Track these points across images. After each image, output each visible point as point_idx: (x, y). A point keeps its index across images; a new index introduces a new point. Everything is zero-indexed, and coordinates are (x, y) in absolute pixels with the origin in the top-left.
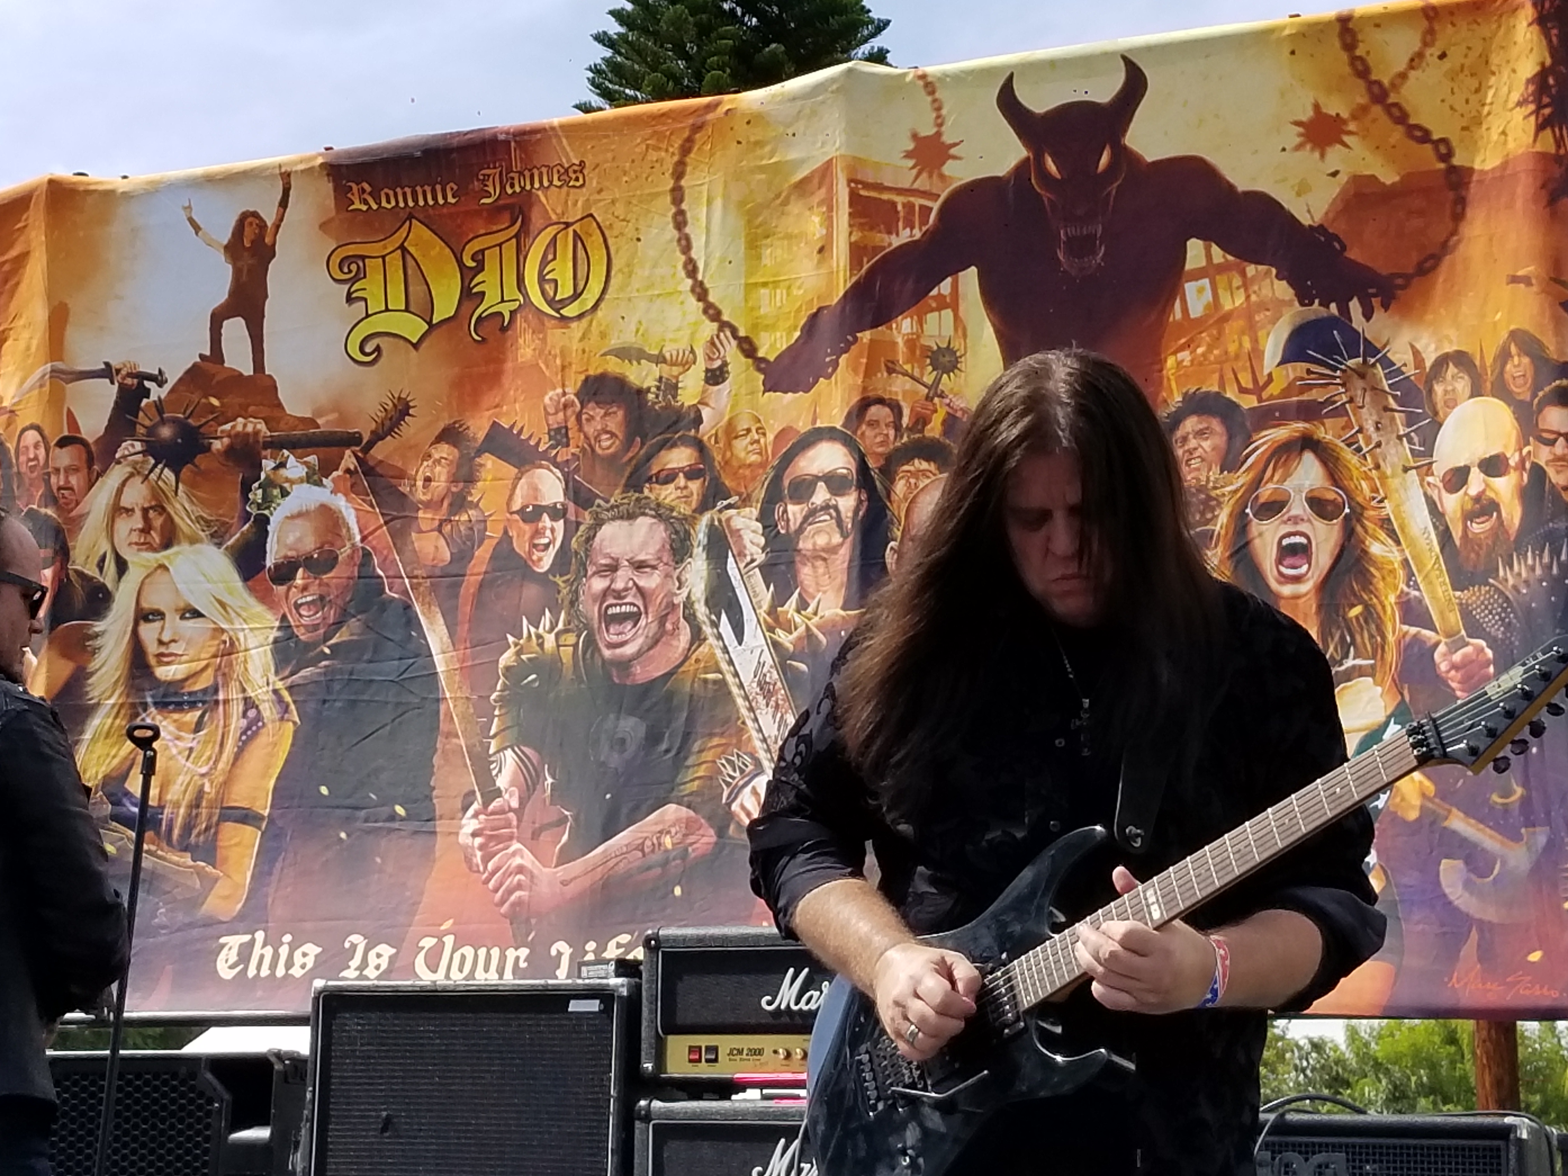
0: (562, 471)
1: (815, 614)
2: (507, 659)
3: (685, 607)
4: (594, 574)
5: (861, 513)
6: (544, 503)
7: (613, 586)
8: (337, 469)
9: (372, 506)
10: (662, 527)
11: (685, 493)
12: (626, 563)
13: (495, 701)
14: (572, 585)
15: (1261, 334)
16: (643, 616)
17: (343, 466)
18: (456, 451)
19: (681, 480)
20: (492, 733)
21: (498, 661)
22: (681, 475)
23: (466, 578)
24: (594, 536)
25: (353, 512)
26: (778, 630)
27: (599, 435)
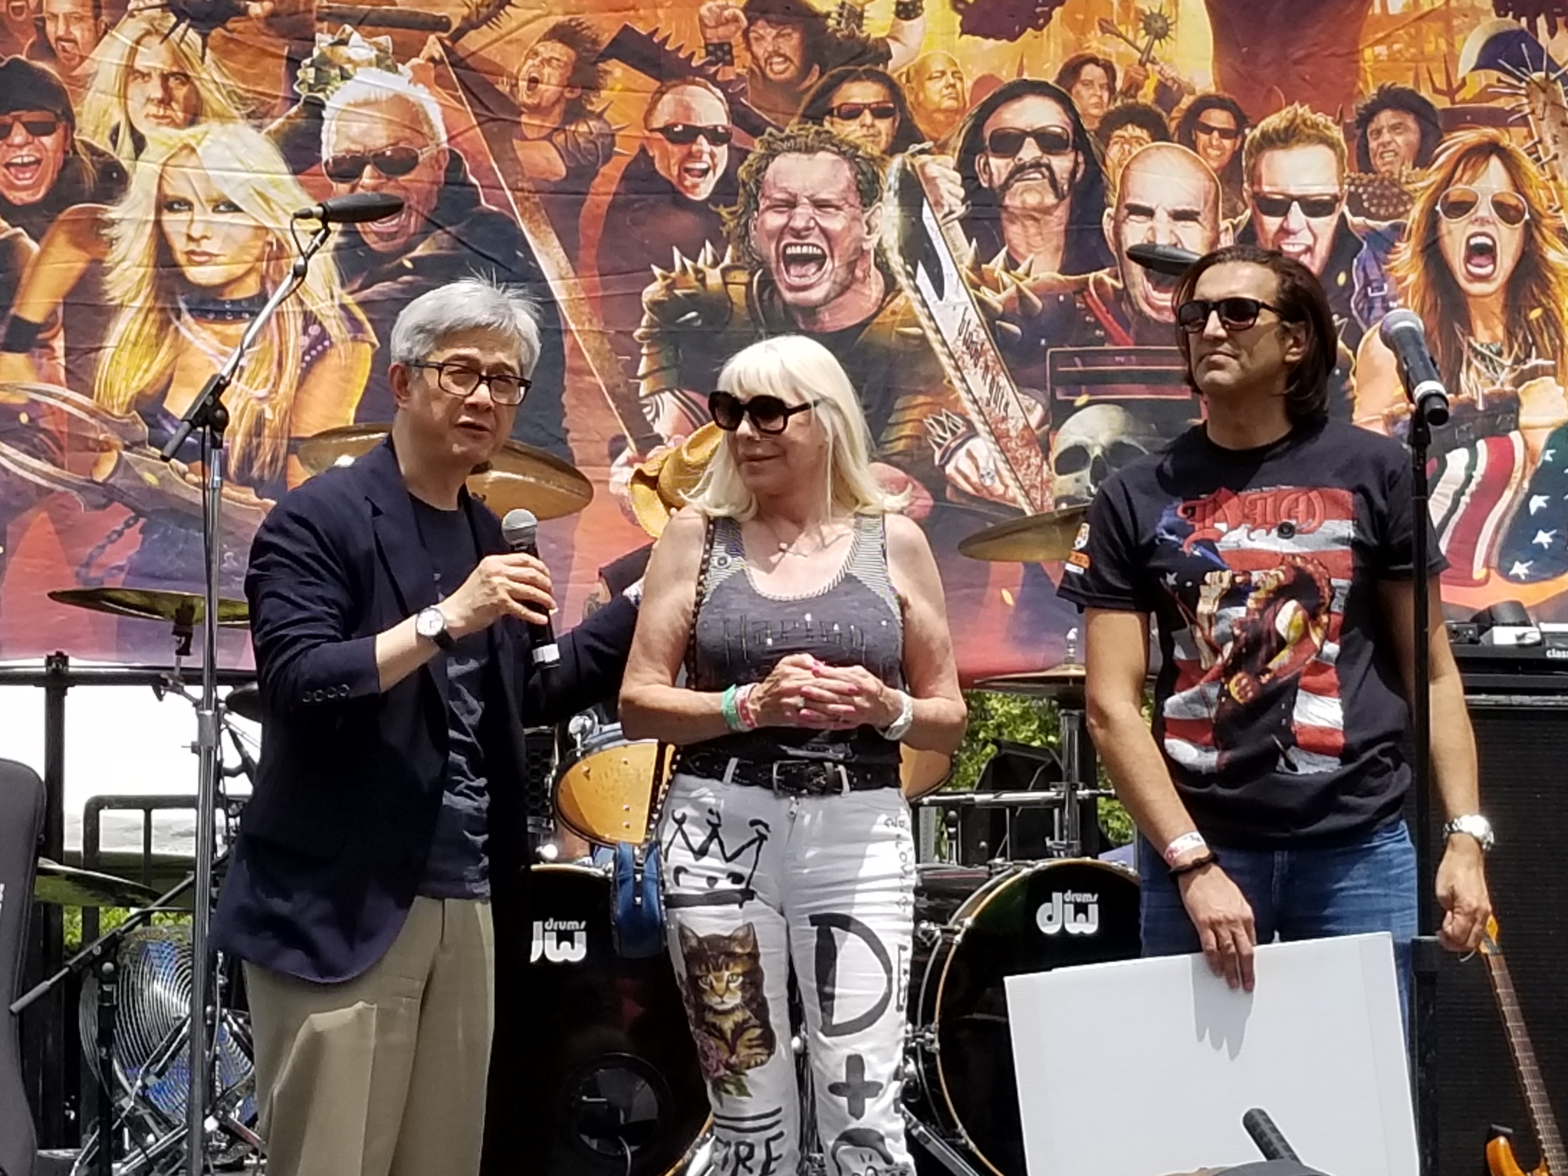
0: (722, 90)
1: (1028, 275)
2: (653, 292)
3: (876, 254)
4: (768, 208)
5: (1079, 176)
6: (699, 124)
7: (791, 224)
8: (418, 56)
9: (462, 103)
10: (846, 166)
11: (871, 131)
12: (806, 201)
13: (641, 338)
14: (740, 217)
15: (1458, 38)
16: (828, 260)
17: (425, 53)
18: (571, 52)
19: (867, 117)
20: (641, 371)
21: (640, 294)
22: (867, 112)
23: (589, 197)
24: (767, 166)
25: (438, 108)
26: (983, 288)
27: (770, 57)
